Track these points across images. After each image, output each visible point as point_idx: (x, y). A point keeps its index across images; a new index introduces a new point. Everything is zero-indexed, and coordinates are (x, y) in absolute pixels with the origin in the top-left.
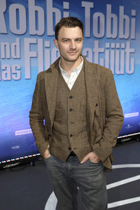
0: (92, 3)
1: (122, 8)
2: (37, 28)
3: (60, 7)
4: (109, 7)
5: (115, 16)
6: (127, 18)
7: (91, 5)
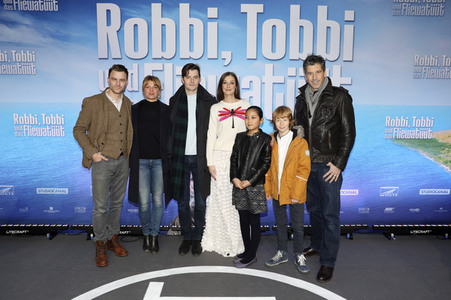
0: (262, 6)
1: (322, 10)
2: (163, 48)
3: (202, 15)
4: (295, 9)
5: (308, 25)
6: (335, 25)
7: (260, 8)
